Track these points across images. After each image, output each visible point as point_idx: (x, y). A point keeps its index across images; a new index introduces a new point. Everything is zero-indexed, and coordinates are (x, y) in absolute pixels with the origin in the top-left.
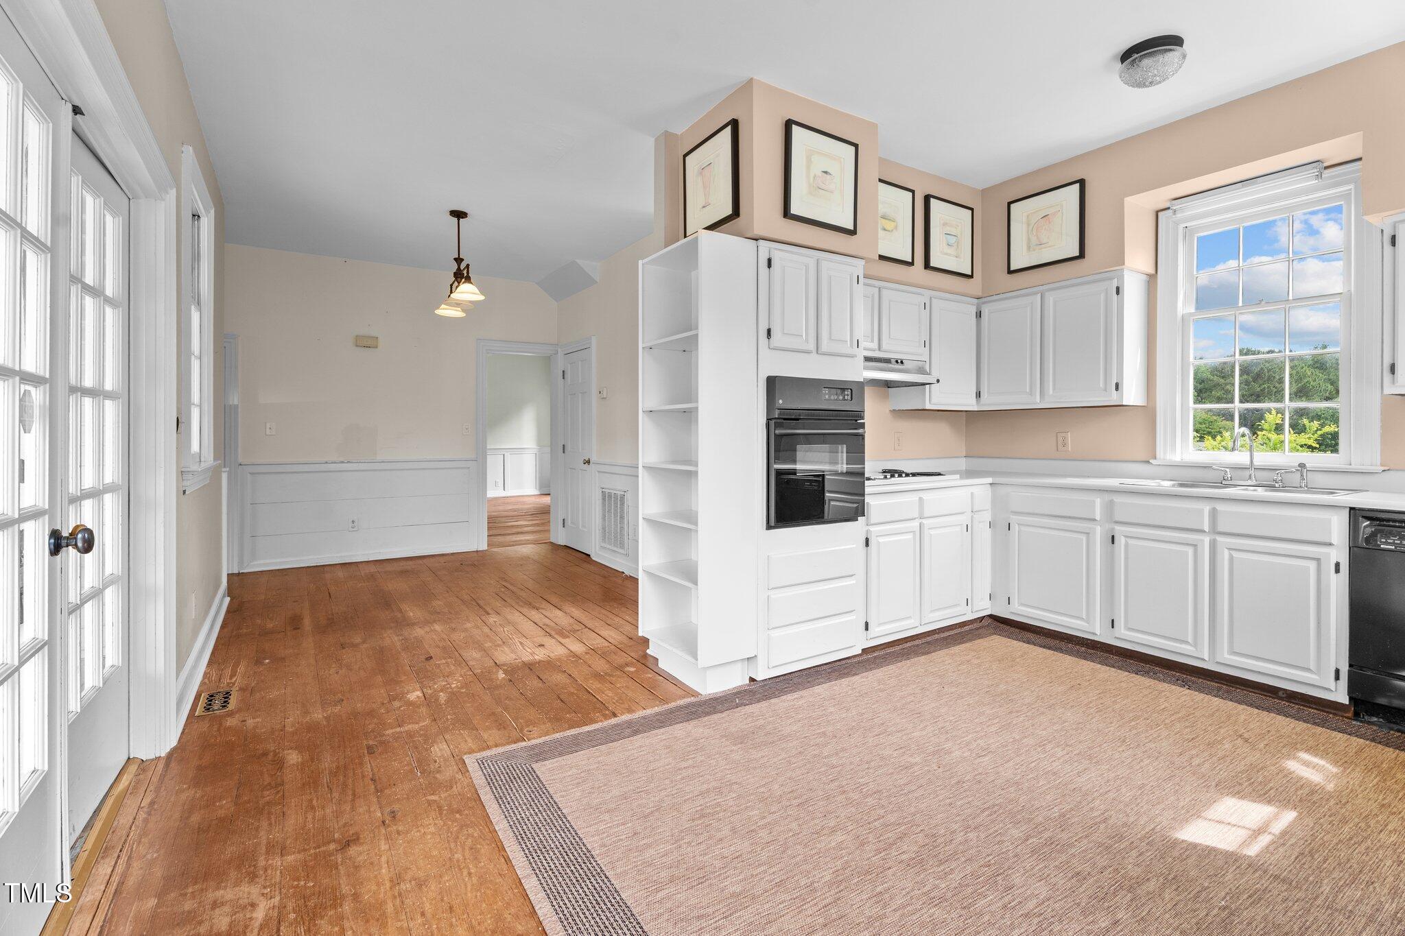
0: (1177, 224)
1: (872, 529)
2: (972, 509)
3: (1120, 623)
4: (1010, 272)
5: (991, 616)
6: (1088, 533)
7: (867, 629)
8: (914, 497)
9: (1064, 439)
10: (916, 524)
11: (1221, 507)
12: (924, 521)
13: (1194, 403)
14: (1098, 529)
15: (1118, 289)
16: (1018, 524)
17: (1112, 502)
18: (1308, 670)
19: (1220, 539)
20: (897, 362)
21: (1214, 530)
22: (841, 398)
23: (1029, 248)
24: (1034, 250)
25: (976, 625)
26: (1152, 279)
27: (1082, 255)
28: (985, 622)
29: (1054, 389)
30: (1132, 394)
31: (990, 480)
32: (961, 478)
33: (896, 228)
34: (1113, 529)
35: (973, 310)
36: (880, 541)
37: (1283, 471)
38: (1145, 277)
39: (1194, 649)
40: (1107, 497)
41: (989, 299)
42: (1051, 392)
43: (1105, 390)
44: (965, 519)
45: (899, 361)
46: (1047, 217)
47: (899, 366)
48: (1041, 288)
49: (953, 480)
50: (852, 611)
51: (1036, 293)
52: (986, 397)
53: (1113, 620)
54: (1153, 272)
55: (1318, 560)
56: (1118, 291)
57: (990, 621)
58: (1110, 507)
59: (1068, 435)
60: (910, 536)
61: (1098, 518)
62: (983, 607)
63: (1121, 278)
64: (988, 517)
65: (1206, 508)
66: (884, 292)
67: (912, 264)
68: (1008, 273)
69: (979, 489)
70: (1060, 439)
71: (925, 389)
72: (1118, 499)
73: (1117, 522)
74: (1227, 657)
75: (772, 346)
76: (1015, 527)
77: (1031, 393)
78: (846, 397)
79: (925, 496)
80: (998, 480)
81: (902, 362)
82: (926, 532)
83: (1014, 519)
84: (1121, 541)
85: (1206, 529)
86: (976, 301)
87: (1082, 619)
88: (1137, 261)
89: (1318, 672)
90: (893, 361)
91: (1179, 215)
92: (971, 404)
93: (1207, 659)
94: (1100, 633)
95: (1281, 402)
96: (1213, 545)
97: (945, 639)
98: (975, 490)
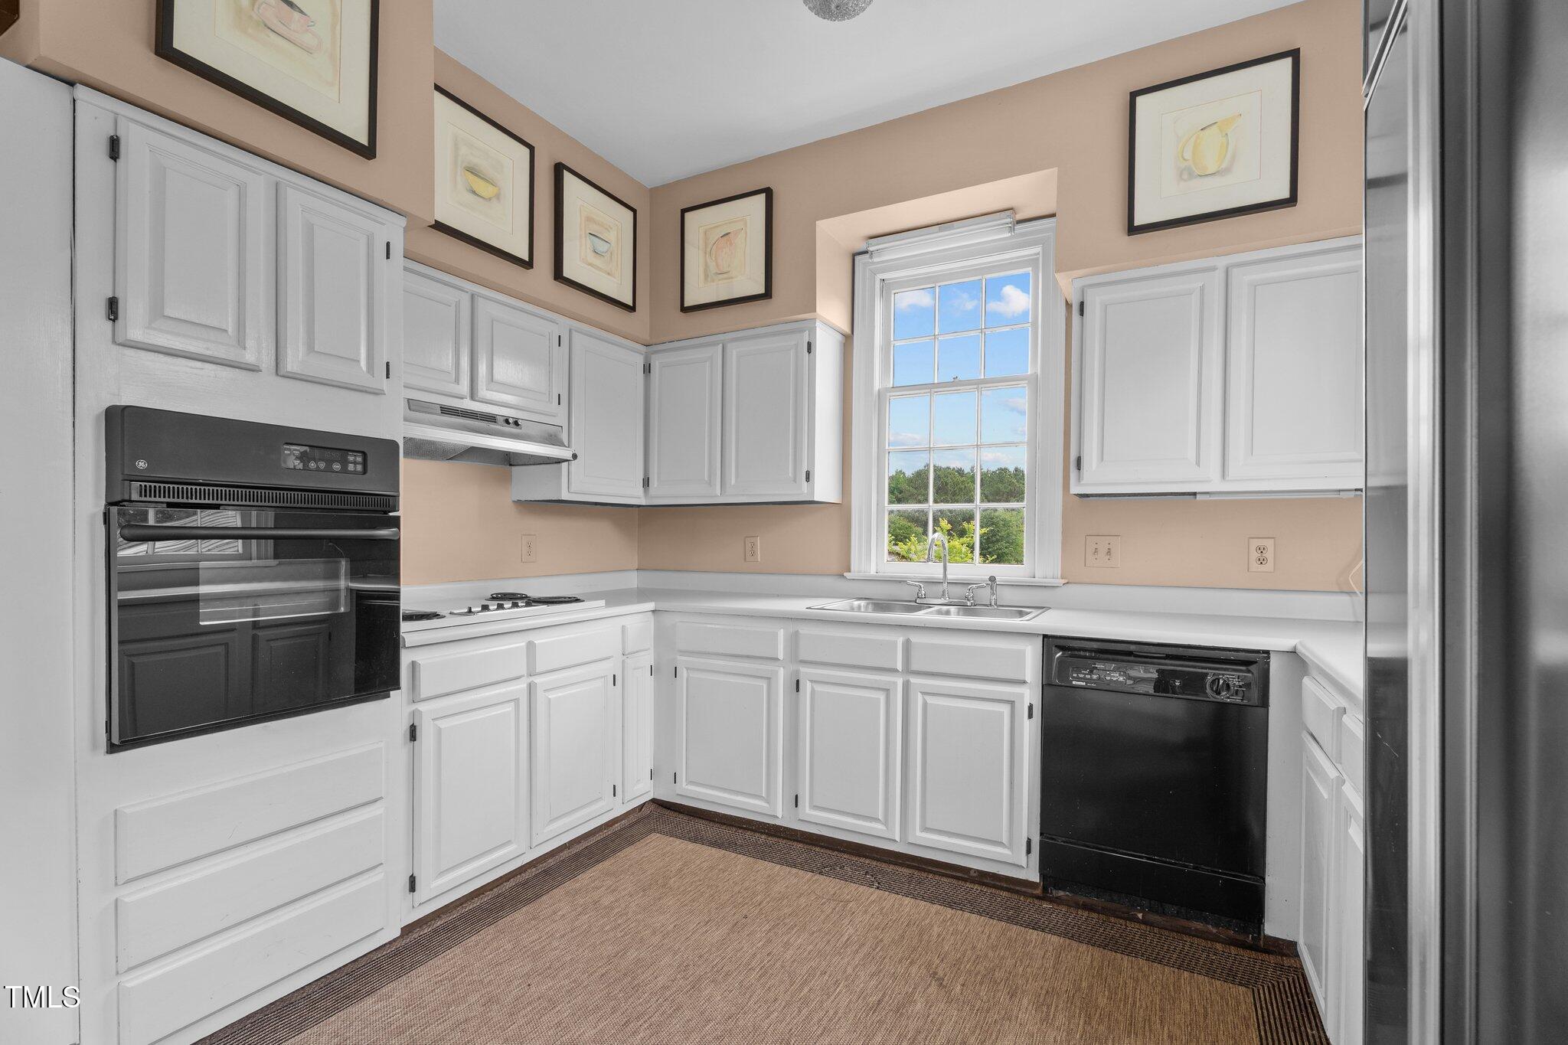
0: (874, 273)
1: (422, 707)
2: (623, 648)
3: (805, 801)
4: (685, 309)
5: (654, 801)
6: (769, 678)
7: (412, 889)
8: (519, 643)
9: (753, 545)
10: (521, 686)
11: (916, 638)
12: (538, 680)
13: (891, 502)
14: (781, 671)
15: (809, 344)
16: (687, 669)
17: (797, 633)
18: (1000, 844)
19: (914, 680)
20: (507, 421)
21: (908, 670)
22: (337, 467)
23: (706, 276)
24: (713, 281)
25: (632, 818)
26: (848, 339)
27: (768, 294)
28: (646, 811)
29: (737, 476)
30: (825, 489)
31: (651, 606)
32: (608, 604)
33: (498, 196)
34: (797, 672)
35: (640, 361)
36: (442, 726)
37: (974, 586)
38: (839, 337)
39: (885, 828)
40: (792, 627)
41: (660, 347)
42: (733, 482)
43: (795, 481)
44: (608, 668)
45: (511, 421)
46: (727, 237)
47: (515, 430)
48: (721, 337)
49: (593, 608)
50: (378, 865)
51: (714, 344)
52: (655, 486)
53: (797, 796)
54: (849, 332)
55: (1012, 703)
56: (810, 347)
57: (653, 807)
58: (794, 640)
59: (757, 541)
60: (509, 708)
61: (781, 656)
62: (641, 790)
63: (812, 331)
64: (648, 659)
65: (900, 640)
66: (481, 303)
67: (528, 264)
68: (682, 311)
69: (636, 617)
70: (749, 546)
71: (560, 469)
72: (805, 630)
73: (804, 662)
74: (920, 836)
75: (120, 340)
76: (683, 673)
77: (710, 483)
78: (351, 467)
79: (539, 639)
80: (664, 605)
81: (516, 423)
82: (540, 697)
83: (682, 661)
84: (807, 687)
85: (900, 668)
86: (643, 349)
87: (759, 797)
88: (831, 312)
89: (1010, 847)
90: (501, 420)
91: (876, 260)
92: (635, 495)
93: (898, 839)
94: (779, 814)
95: (973, 502)
96: (907, 686)
97: (577, 856)
98: (629, 622)
